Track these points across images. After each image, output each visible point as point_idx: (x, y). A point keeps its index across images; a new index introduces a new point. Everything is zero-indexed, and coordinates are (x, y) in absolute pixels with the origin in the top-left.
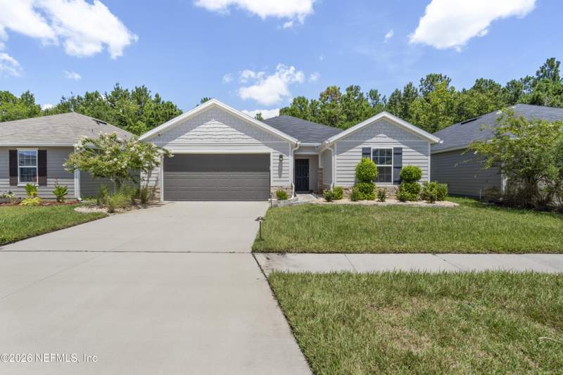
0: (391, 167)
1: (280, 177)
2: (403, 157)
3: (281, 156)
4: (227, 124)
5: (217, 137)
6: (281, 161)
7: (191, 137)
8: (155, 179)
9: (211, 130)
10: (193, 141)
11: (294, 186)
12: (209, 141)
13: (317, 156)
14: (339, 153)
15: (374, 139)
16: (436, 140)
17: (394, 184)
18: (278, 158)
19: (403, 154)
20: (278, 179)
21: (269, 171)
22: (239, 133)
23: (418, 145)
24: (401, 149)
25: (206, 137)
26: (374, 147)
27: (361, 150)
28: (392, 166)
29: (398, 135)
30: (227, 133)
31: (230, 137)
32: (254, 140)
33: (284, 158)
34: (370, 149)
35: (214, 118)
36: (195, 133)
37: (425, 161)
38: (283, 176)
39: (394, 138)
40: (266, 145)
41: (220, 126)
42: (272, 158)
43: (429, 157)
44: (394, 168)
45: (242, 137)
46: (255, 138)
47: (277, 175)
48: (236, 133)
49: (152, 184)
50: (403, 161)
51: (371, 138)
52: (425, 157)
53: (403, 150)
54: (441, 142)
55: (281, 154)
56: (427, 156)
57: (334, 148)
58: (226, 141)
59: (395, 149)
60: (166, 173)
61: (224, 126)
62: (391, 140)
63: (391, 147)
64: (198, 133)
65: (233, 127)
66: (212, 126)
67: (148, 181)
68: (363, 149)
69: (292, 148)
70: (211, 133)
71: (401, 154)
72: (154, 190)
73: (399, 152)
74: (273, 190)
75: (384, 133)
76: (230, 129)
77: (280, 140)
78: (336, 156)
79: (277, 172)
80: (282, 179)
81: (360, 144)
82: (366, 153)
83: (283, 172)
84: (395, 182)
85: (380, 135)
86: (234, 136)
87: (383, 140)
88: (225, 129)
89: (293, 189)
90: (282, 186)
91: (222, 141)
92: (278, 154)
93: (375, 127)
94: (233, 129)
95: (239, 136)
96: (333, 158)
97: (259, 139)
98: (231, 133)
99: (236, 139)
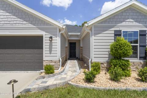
1: (50, 53)
3: (51, 38)
4: (9, 13)
6: (51, 41)
11: (61, 60)
13: (80, 40)
14: (95, 34)
15: (124, 24)
17: (140, 60)
18: (49, 39)
20: (49, 55)
21: (42, 49)
22: (19, 19)
24: (145, 31)
27: (113, 32)
28: (138, 45)
29: (142, 20)
30: (10, 20)
33: (54, 39)
38: (52, 52)
39: (139, 22)
41: (4, 14)
42: (44, 39)
44: (140, 46)
45: (21, 22)
46: (31, 24)
47: (49, 52)
48: (17, 19)
51: (121, 22)
55: (51, 35)
57: (92, 31)
59: (140, 31)
61: (8, 14)
62: (137, 24)
63: (137, 30)
65: (14, 15)
68: (115, 31)
69: (59, 31)
71: (145, 35)
73: (143, 34)
74: (45, 64)
75: (132, 19)
76: (12, 17)
77: (51, 25)
78: (93, 37)
79: (48, 49)
80: (52, 55)
81: (112, 27)
82: (117, 34)
83: (53, 49)
84: (140, 58)
85: (129, 20)
86: (15, 22)
87: (131, 24)
88: (8, 17)
89: (61, 62)
90: (52, 60)
91: (6, 26)
92: (49, 36)
93: (124, 14)
94: (14, 17)
95: (19, 22)
96: (91, 38)
97: (34, 25)
98: (13, 19)
99: (17, 24)
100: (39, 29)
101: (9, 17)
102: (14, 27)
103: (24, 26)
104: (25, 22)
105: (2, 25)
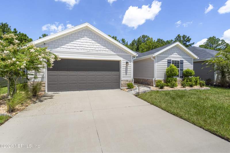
1: (126, 75)
2: (184, 65)
3: (127, 63)
4: (95, 41)
5: (88, 49)
6: (127, 65)
7: (70, 47)
8: (41, 76)
9: (83, 43)
10: (71, 50)
11: (133, 80)
12: (82, 51)
15: (172, 56)
16: (196, 57)
18: (125, 63)
19: (184, 63)
20: (125, 76)
21: (120, 71)
22: (103, 47)
23: (189, 59)
24: (183, 61)
25: (81, 48)
28: (179, 69)
29: (182, 54)
30: (95, 46)
31: (97, 49)
32: (111, 52)
33: (129, 64)
34: (171, 60)
35: (87, 36)
36: (73, 45)
37: (191, 67)
38: (128, 74)
39: (180, 55)
40: (119, 55)
41: (91, 42)
42: (122, 63)
43: (193, 65)
44: (180, 70)
45: (105, 50)
46: (113, 51)
47: (125, 74)
48: (101, 47)
49: (39, 80)
50: (184, 67)
52: (191, 65)
53: (184, 61)
54: (198, 58)
55: (127, 61)
56: (192, 64)
57: (155, 59)
58: (94, 52)
60: (50, 72)
61: (93, 42)
62: (179, 56)
63: (179, 60)
64: (75, 45)
65: (99, 43)
66: (85, 41)
68: (168, 60)
69: (133, 58)
70: (84, 46)
71: (183, 63)
74: (122, 82)
75: (176, 53)
76: (97, 44)
77: (126, 53)
79: (125, 72)
80: (127, 76)
81: (167, 57)
82: (169, 62)
83: (128, 72)
84: (180, 77)
85: (175, 54)
86: (100, 49)
87: (176, 56)
88: (93, 44)
89: (133, 81)
90: (127, 80)
91: (91, 52)
92: (125, 61)
93: (173, 49)
94: (99, 45)
95: (103, 49)
96: (155, 64)
97: (114, 52)
98: (98, 47)
99: (101, 51)
100: (119, 56)
101: (95, 44)
102: (98, 53)
103: (106, 53)
104: (107, 50)
105: (89, 51)
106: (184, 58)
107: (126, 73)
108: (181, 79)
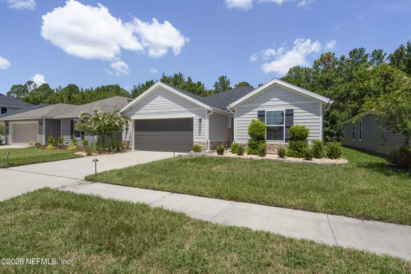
0: (283, 127)
1: (200, 135)
2: (294, 118)
3: (200, 120)
5: (162, 107)
6: (200, 123)
7: (147, 108)
8: (129, 136)
9: (158, 103)
10: (149, 111)
11: (209, 141)
12: (157, 111)
14: (238, 117)
15: (268, 103)
16: (326, 100)
17: (286, 142)
18: (198, 121)
19: (294, 115)
20: (198, 137)
21: (193, 131)
22: (174, 104)
23: (310, 106)
24: (292, 110)
25: (155, 108)
26: (267, 110)
27: (257, 113)
28: (284, 125)
29: (289, 98)
30: (167, 104)
31: (169, 107)
32: (183, 108)
33: (202, 121)
34: (264, 111)
35: (160, 94)
36: (149, 106)
38: (202, 134)
39: (285, 100)
40: (191, 112)
41: (163, 100)
42: (194, 121)
43: (321, 118)
44: (286, 127)
45: (176, 106)
46: (184, 107)
47: (198, 134)
48: (172, 104)
49: (128, 139)
50: (294, 121)
51: (266, 102)
52: (317, 117)
53: (294, 111)
54: (332, 102)
55: (200, 118)
56: (319, 116)
57: (235, 113)
58: (167, 110)
59: (286, 110)
60: (136, 132)
61: (166, 100)
62: (283, 103)
63: (283, 109)
64: (151, 106)
65: (171, 100)
66: (159, 100)
67: (126, 137)
68: (258, 111)
69: (208, 113)
70: (158, 105)
71: (292, 115)
72: (129, 143)
73: (290, 114)
74: (195, 145)
75: (277, 97)
76: (169, 102)
77: (200, 108)
78: (236, 118)
79: (198, 131)
80: (201, 137)
81: (256, 107)
82: (261, 115)
83: (202, 131)
84: (286, 140)
85: (273, 99)
86: (171, 107)
87: (276, 103)
88: (166, 102)
90: (201, 142)
91: (164, 110)
92: (198, 118)
93: (269, 93)
94: (171, 102)
95: (174, 106)
96: (234, 120)
97: (186, 108)
98: (169, 104)
99: (173, 109)
102: (170, 111)
103: (178, 110)
104: (178, 106)
105: (162, 110)
106: (295, 105)
107: (200, 133)
108: (288, 144)
